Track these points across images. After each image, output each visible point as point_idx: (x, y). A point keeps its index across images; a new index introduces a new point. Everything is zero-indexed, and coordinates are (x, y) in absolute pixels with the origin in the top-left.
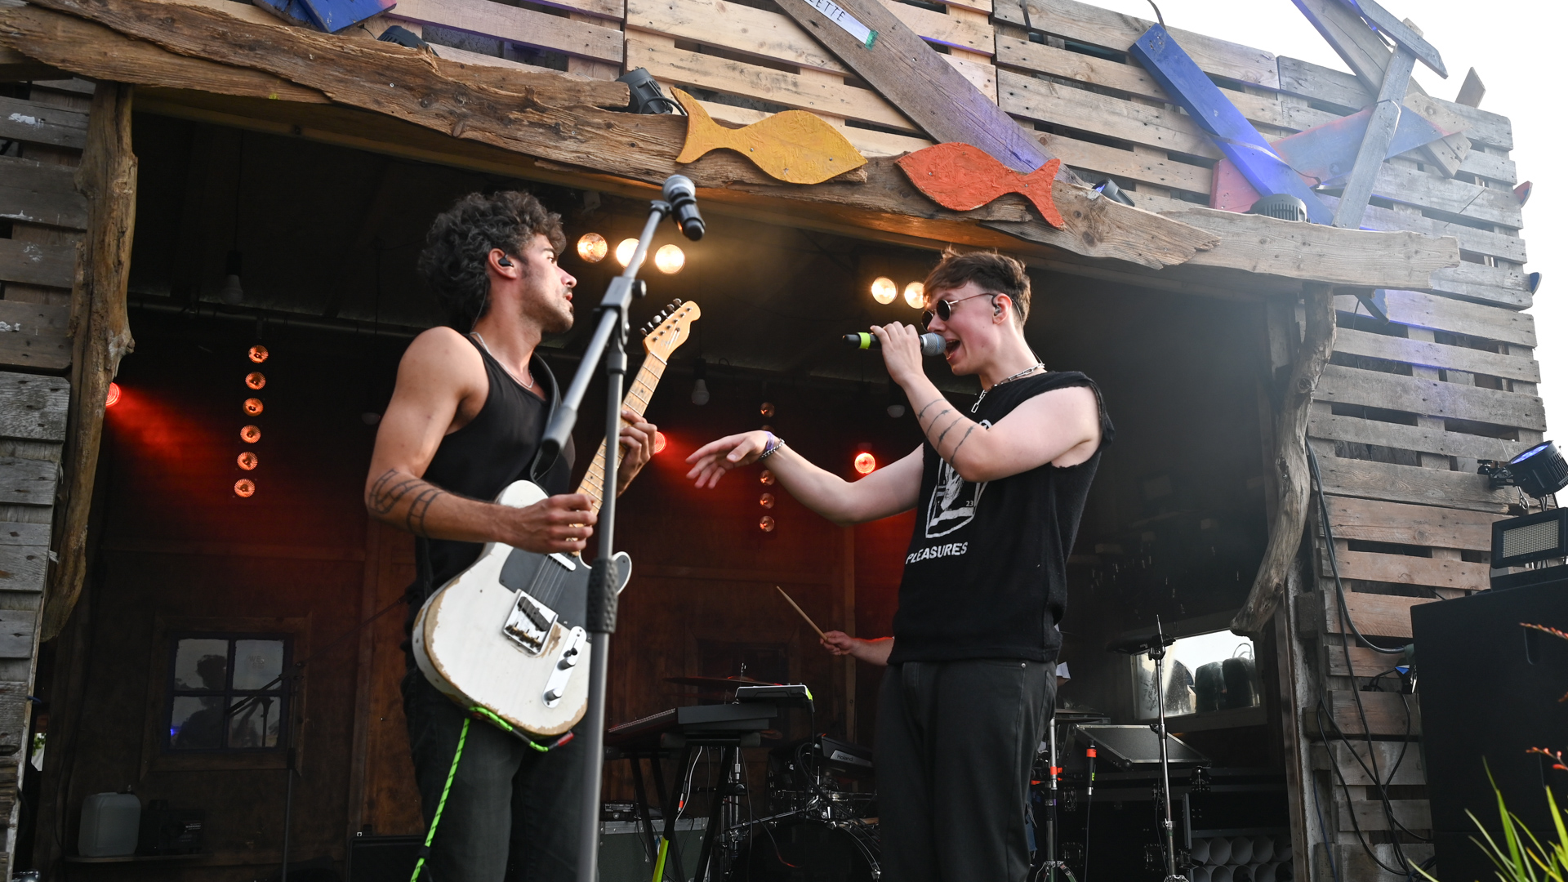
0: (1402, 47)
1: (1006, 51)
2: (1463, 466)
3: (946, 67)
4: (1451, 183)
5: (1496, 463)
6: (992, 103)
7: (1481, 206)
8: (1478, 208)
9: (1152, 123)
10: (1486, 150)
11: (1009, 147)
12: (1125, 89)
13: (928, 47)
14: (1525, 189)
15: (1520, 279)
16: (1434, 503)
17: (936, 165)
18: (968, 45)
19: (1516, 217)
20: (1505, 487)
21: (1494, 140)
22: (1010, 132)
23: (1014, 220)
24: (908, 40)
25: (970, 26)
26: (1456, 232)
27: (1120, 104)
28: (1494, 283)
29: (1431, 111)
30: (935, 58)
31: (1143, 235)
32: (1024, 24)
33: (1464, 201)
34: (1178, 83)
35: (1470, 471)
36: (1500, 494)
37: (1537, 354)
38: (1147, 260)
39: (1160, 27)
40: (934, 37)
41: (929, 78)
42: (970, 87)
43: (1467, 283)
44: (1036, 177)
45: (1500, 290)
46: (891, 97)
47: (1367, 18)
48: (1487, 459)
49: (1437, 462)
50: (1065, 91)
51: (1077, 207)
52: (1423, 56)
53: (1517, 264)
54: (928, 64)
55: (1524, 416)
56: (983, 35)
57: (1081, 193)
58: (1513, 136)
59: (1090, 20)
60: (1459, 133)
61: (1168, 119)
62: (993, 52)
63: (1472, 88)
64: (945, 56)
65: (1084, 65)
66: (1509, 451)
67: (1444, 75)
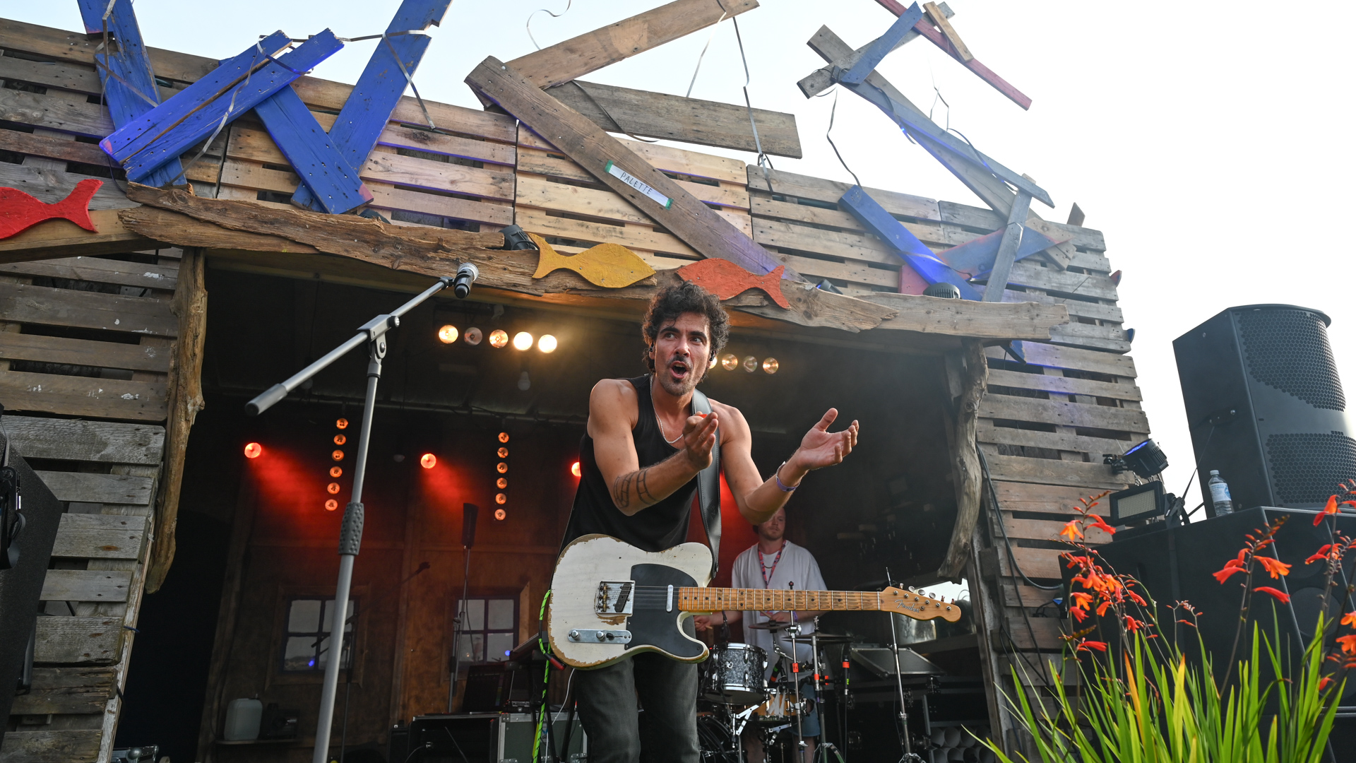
0: (1021, 191)
1: (757, 206)
2: (1094, 460)
3: (718, 217)
4: (1065, 274)
5: (1115, 456)
6: (748, 238)
7: (1088, 287)
8: (1085, 289)
9: (856, 245)
10: (1088, 252)
11: (761, 264)
12: (837, 226)
13: (706, 206)
14: (1117, 276)
15: (1120, 333)
16: (1073, 484)
17: (702, 273)
18: (732, 204)
19: (1113, 293)
20: (1124, 472)
21: (1092, 245)
22: (761, 255)
23: (756, 305)
24: (693, 203)
25: (733, 193)
26: (1071, 305)
27: (834, 235)
28: (1102, 336)
29: (1046, 229)
30: (711, 213)
31: (845, 311)
32: (769, 190)
33: (1075, 285)
34: (871, 220)
35: (1098, 461)
36: (1121, 477)
37: (1138, 382)
38: (849, 327)
39: (858, 187)
40: (710, 201)
41: (707, 225)
42: (734, 229)
43: (1082, 337)
44: (769, 277)
45: (1107, 341)
46: (682, 237)
47: (996, 174)
48: (1109, 453)
49: (1073, 457)
50: (797, 229)
51: (798, 295)
52: (1037, 195)
53: (1118, 324)
54: (706, 216)
55: (1133, 424)
56: (743, 199)
57: (801, 286)
58: (1105, 242)
59: (812, 186)
60: (1066, 242)
61: (866, 243)
62: (748, 207)
63: (1076, 215)
64: (718, 212)
65: (809, 212)
66: (1123, 447)
67: (1053, 206)
